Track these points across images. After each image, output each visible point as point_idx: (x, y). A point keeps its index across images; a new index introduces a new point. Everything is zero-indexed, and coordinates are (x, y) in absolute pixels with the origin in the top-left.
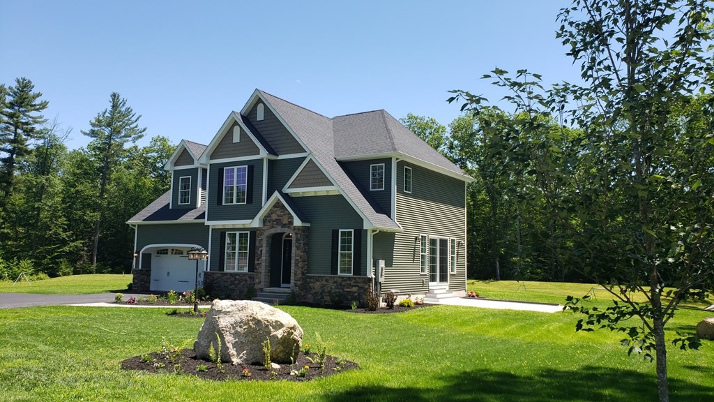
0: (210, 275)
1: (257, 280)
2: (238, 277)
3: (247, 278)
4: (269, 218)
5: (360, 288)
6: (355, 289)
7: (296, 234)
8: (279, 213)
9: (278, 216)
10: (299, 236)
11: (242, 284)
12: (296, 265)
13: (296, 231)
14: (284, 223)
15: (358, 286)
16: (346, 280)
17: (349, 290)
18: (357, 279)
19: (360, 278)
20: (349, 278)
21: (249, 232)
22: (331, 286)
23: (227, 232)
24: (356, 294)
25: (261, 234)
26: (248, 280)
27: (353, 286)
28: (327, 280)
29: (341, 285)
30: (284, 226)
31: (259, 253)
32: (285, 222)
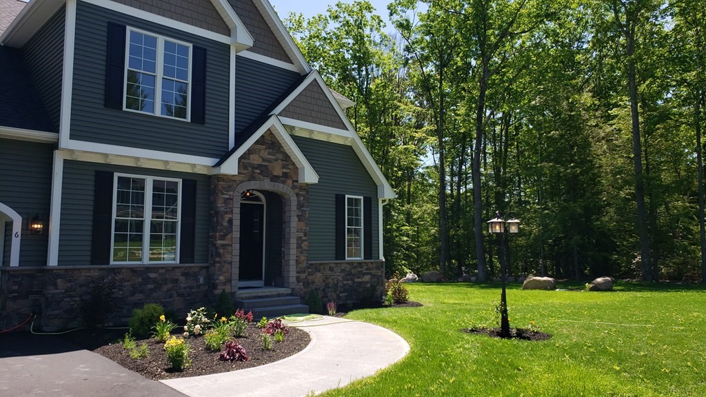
0: (59, 276)
1: (222, 278)
2: (152, 275)
3: (178, 274)
4: (246, 161)
5: (373, 276)
6: (367, 278)
7: (298, 195)
8: (265, 154)
9: (264, 160)
10: (302, 198)
11: (165, 288)
12: (299, 246)
13: (297, 190)
14: (275, 174)
15: (370, 274)
16: (355, 267)
17: (360, 280)
18: (370, 265)
19: (372, 263)
20: (360, 264)
21: (180, 181)
22: (338, 276)
23: (116, 175)
24: (369, 285)
25: (229, 188)
26: (182, 278)
27: (365, 274)
28: (331, 269)
29: (350, 274)
30: (275, 179)
31: (225, 224)
32: (278, 171)
